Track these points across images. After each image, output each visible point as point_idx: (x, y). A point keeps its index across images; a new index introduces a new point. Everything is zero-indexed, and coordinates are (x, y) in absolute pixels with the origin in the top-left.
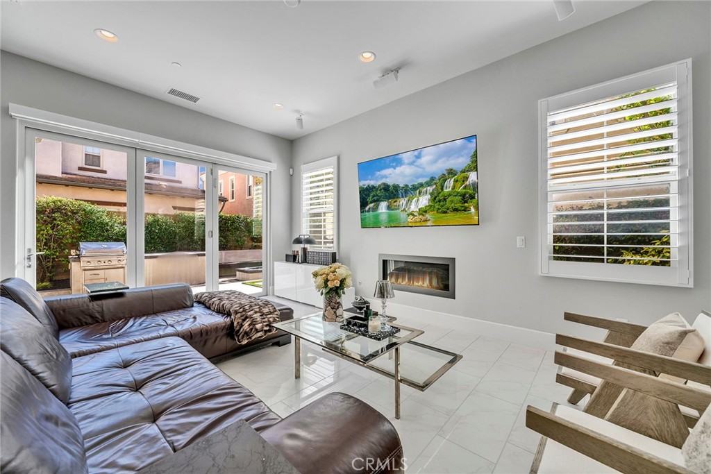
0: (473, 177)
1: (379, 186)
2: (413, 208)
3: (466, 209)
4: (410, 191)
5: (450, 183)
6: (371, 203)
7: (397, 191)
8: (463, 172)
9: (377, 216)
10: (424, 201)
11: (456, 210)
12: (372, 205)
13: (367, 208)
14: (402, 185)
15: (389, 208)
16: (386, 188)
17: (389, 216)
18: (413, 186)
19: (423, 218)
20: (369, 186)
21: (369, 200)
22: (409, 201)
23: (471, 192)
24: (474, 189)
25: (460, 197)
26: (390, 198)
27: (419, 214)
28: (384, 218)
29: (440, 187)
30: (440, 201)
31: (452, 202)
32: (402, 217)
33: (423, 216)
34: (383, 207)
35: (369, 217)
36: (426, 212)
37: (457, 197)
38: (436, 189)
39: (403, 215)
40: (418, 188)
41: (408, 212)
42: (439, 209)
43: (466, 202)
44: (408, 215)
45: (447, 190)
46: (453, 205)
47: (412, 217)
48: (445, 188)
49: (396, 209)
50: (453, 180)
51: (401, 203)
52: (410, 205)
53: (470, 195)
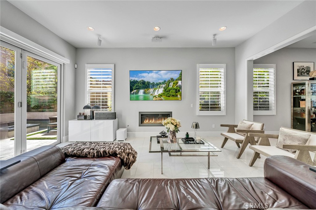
0: (180, 82)
1: (140, 81)
2: (156, 94)
3: (177, 96)
4: (155, 85)
5: (172, 84)
6: (135, 89)
7: (149, 85)
8: (176, 80)
9: (138, 96)
10: (161, 91)
11: (173, 96)
12: (135, 91)
13: (132, 92)
14: (151, 82)
15: (144, 93)
16: (143, 83)
17: (144, 97)
18: (157, 83)
19: (160, 99)
20: (134, 80)
21: (134, 88)
22: (154, 90)
23: (179, 89)
24: (180, 88)
25: (175, 91)
26: (145, 88)
27: (159, 97)
28: (141, 98)
29: (168, 85)
30: (167, 91)
31: (172, 92)
32: (150, 98)
33: (160, 97)
34: (142, 92)
35: (133, 97)
36: (161, 96)
37: (174, 91)
38: (166, 86)
39: (151, 97)
40: (159, 85)
41: (154, 96)
42: (167, 95)
43: (177, 93)
44: (154, 97)
45: (170, 87)
46: (172, 93)
47: (155, 98)
48: (169, 86)
49: (148, 94)
50: (173, 83)
51: (150, 91)
52: (155, 92)
53: (178, 90)
